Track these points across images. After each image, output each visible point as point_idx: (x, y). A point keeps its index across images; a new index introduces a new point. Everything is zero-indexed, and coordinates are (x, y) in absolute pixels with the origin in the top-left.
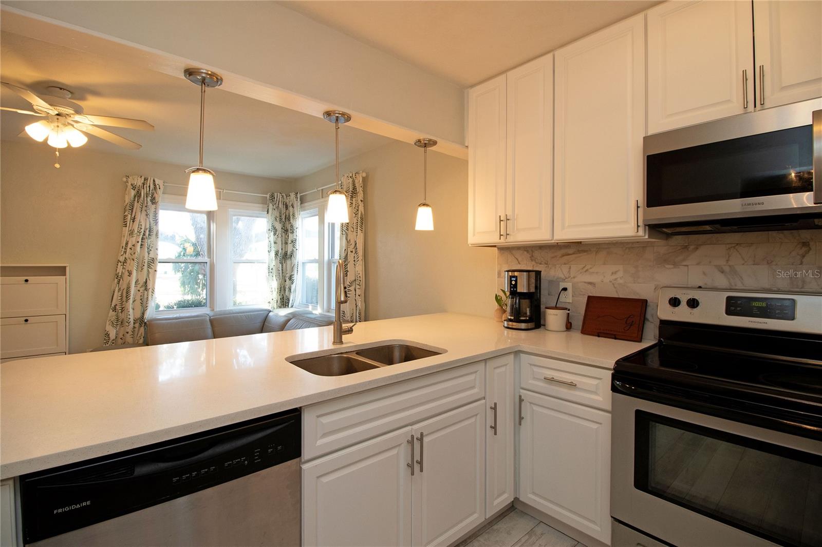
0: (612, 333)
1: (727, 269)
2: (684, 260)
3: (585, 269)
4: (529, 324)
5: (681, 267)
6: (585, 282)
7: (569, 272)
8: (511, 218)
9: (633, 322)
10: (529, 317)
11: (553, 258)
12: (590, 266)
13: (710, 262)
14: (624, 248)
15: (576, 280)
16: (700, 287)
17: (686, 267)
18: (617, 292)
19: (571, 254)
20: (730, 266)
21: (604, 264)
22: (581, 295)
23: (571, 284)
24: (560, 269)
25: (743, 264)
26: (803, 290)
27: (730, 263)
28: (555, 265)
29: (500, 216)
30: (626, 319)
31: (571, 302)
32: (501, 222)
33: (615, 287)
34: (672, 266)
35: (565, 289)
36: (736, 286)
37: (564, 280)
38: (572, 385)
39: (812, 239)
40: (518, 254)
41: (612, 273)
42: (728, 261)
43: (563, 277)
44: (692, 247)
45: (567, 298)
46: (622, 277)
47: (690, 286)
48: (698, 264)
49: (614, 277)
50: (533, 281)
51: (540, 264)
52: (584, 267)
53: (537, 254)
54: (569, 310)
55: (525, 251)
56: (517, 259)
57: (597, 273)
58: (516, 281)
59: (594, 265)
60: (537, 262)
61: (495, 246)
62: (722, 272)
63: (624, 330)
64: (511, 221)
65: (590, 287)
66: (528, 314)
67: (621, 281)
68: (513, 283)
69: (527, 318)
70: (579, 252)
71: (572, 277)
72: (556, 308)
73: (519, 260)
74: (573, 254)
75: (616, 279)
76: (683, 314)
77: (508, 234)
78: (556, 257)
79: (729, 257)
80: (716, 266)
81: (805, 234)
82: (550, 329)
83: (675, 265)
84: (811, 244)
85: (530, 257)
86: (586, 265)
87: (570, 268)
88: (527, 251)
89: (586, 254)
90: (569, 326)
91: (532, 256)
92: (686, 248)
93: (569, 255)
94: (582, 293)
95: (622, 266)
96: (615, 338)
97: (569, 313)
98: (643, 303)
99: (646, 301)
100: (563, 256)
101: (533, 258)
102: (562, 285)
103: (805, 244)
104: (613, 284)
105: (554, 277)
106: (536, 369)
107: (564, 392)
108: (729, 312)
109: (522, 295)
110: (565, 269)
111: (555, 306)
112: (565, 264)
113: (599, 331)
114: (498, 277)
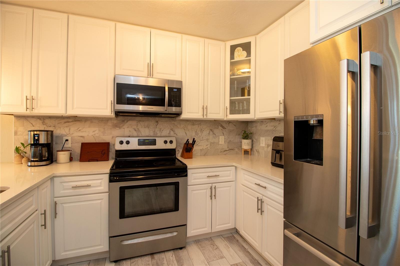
0: (95, 159)
1: (137, 129)
2: (123, 126)
3: (78, 130)
4: (48, 161)
5: (122, 128)
6: (79, 136)
7: (69, 131)
8: (36, 98)
9: (105, 153)
10: (47, 158)
11: (59, 123)
12: (82, 128)
13: (132, 127)
14: (99, 120)
15: (73, 135)
16: (129, 136)
17: (124, 129)
18: (95, 140)
19: (70, 122)
20: (138, 128)
21: (89, 127)
22: (76, 142)
23: (71, 137)
24: (63, 129)
25: (141, 128)
26: (157, 136)
27: (138, 127)
28: (60, 127)
29: (27, 96)
30: (101, 152)
31: (71, 147)
32: (27, 100)
33: (94, 138)
34: (119, 128)
35: (67, 140)
36: (139, 135)
37: (66, 135)
38: (88, 186)
39: (159, 120)
40: (32, 121)
41: (93, 132)
42: (137, 126)
43: (65, 134)
44: (126, 121)
45: (68, 145)
46: (98, 133)
47: (125, 136)
48: (128, 128)
49: (94, 133)
50: (49, 136)
51: (50, 127)
52: (78, 129)
53: (47, 121)
54: (71, 151)
55: (38, 119)
56: (31, 123)
57: (85, 131)
58: (38, 137)
59: (84, 128)
60: (48, 125)
61: (13, 115)
62: (135, 131)
63: (101, 156)
64: (36, 100)
65: (81, 138)
66: (47, 156)
67: (97, 135)
68: (36, 138)
69: (46, 158)
70: (75, 121)
71: (71, 133)
72: (62, 151)
73: (34, 124)
74: (72, 122)
75: (95, 134)
76: (125, 147)
77: (33, 108)
78: (61, 123)
79: (137, 125)
80: (133, 128)
81: (157, 119)
82: (60, 162)
83: (120, 128)
84: (159, 122)
85: (42, 123)
86: (79, 128)
87: (70, 129)
88: (40, 119)
89: (79, 122)
90: (71, 159)
91: (44, 122)
92: (123, 121)
94: (77, 142)
95: (98, 128)
96: (97, 161)
97: (71, 153)
98: (108, 144)
99: (109, 143)
100: (65, 123)
101: (44, 123)
102: (65, 138)
103: (157, 122)
104: (93, 136)
105: (60, 134)
106: (65, 184)
107: (83, 191)
108: (139, 145)
109: (43, 145)
110: (67, 130)
111: (61, 150)
112: (67, 127)
113: (89, 159)
114: (15, 135)
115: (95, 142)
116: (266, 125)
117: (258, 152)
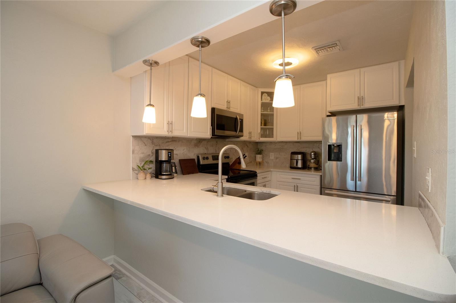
11: (162, 143)
16: (206, 154)
28: (163, 146)
33: (184, 156)
40: (145, 140)
41: (183, 150)
42: (207, 146)
46: (186, 151)
51: (157, 146)
53: (155, 141)
55: (149, 139)
58: (171, 155)
60: (155, 145)
74: (171, 142)
75: (184, 152)
78: (164, 143)
85: (152, 142)
91: (153, 142)
93: (169, 142)
98: (194, 160)
100: (167, 142)
108: (213, 160)
114: (133, 154)
115: (184, 159)
116: (275, 145)
117: (268, 163)
